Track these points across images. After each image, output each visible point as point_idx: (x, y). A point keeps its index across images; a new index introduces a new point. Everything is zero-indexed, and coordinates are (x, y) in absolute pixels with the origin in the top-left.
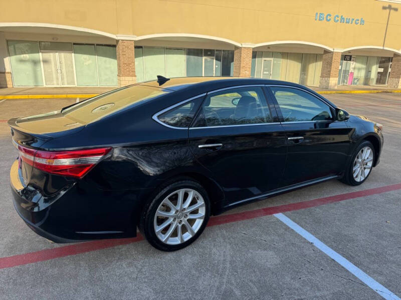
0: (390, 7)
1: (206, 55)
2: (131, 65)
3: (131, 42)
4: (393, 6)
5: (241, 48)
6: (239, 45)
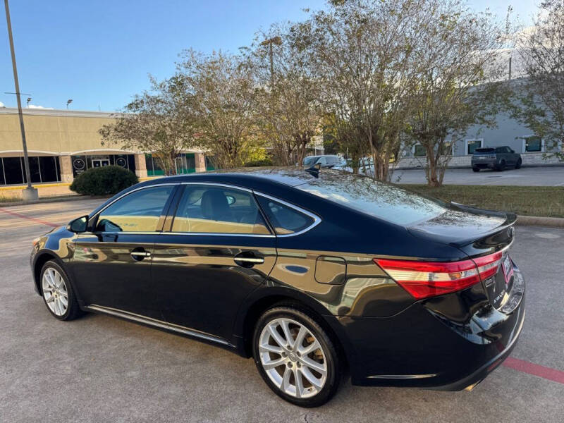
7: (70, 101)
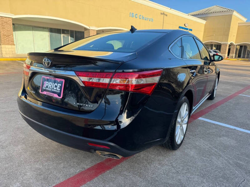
0: (164, 14)
1: (63, 33)
2: (10, 36)
3: (9, 19)
4: (165, 13)
5: (89, 29)
6: (88, 27)
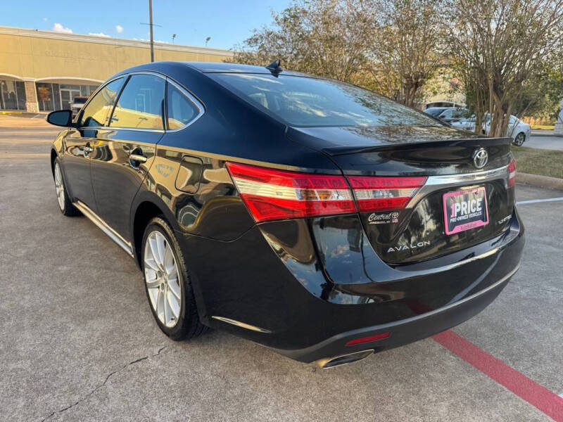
7: (208, 39)
